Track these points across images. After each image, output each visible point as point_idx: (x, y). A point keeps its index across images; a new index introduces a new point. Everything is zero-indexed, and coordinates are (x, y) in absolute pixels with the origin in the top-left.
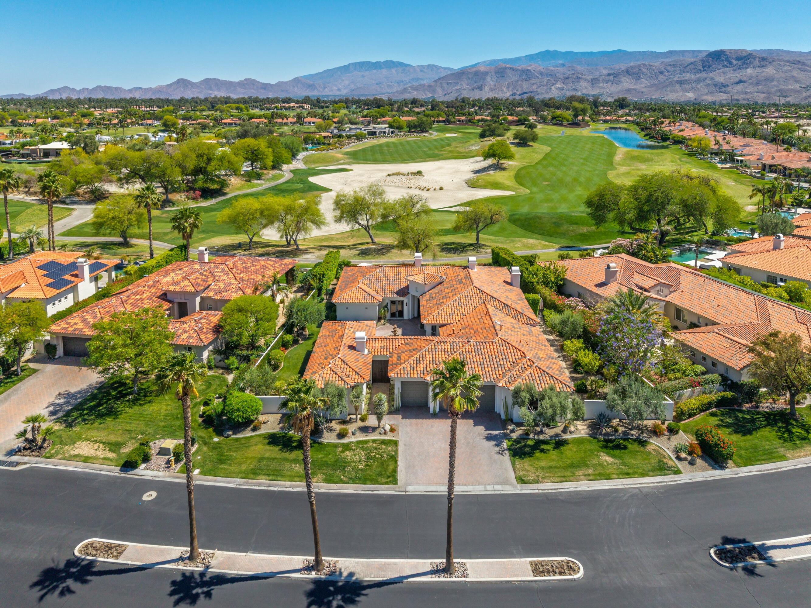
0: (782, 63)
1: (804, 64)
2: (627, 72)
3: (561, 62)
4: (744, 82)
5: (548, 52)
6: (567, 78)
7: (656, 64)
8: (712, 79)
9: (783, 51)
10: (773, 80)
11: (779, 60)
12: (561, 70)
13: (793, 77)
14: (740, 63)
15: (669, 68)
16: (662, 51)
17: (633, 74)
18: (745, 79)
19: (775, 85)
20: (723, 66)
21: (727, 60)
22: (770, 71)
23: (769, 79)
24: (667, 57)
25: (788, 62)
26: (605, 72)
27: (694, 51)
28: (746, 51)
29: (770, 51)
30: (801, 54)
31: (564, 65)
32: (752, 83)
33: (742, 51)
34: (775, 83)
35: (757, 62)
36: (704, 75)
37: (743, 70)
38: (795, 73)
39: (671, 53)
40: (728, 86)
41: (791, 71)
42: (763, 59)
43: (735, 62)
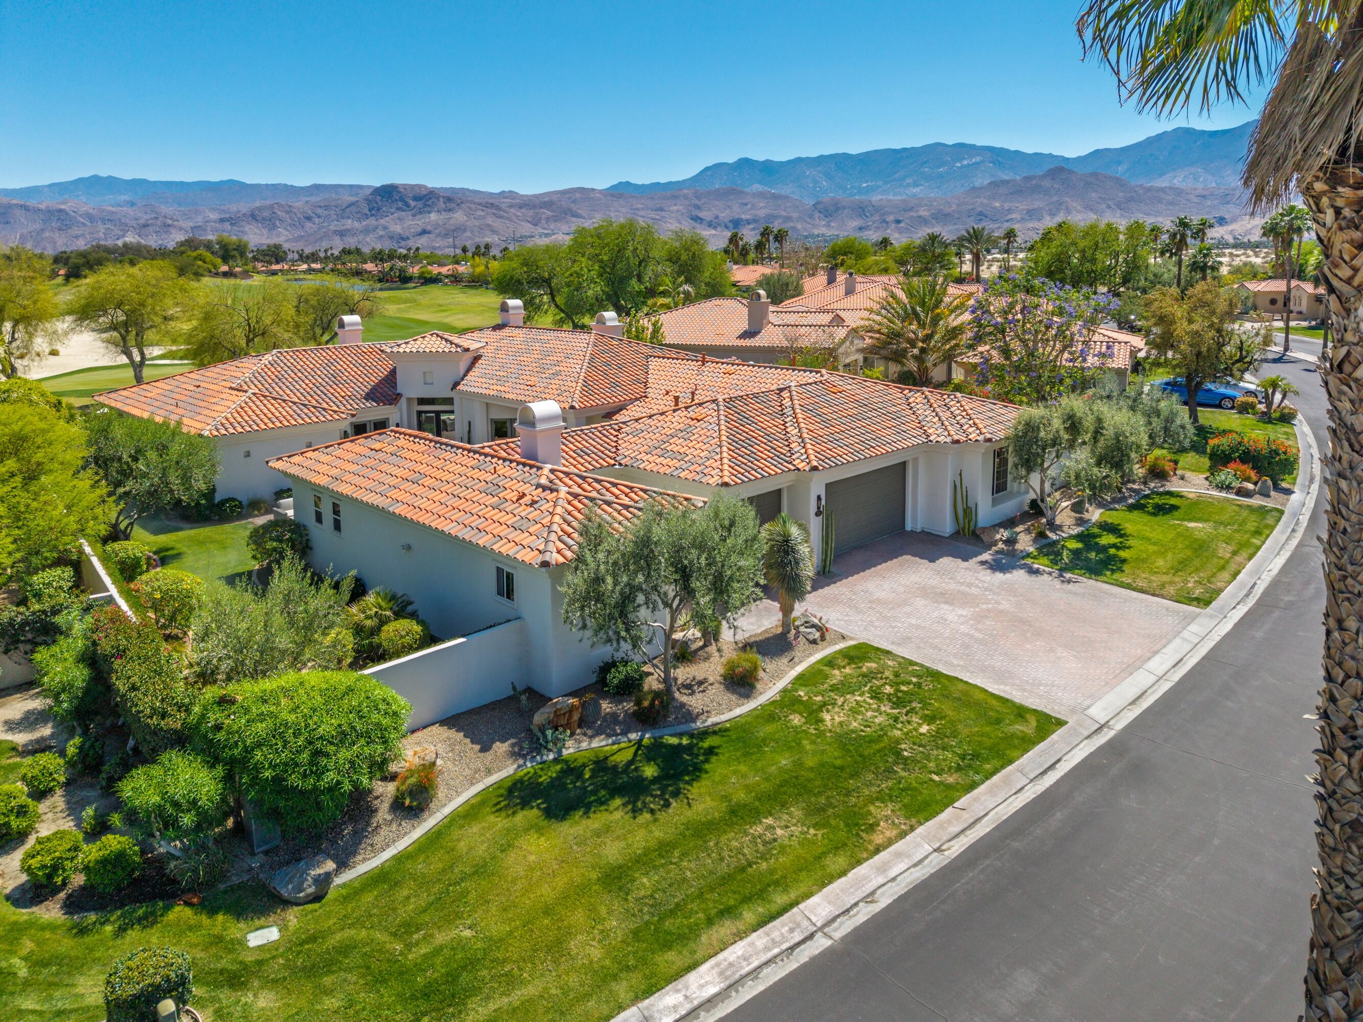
0: (473, 206)
1: (498, 208)
2: (253, 216)
3: (126, 197)
4: (429, 233)
5: (96, 178)
6: (145, 226)
7: (299, 204)
8: (385, 228)
9: (468, 190)
10: (465, 230)
11: (467, 201)
12: (130, 211)
13: (489, 225)
14: (420, 204)
15: (319, 211)
16: (303, 185)
17: (264, 219)
18: (429, 228)
19: (469, 238)
20: (398, 209)
21: (402, 199)
22: (459, 216)
23: (460, 229)
24: (312, 195)
25: (480, 204)
26: (213, 216)
27: (351, 186)
28: (425, 187)
29: (453, 190)
30: (491, 195)
31: (132, 204)
32: (439, 235)
33: (420, 186)
34: (468, 234)
35: (441, 204)
36: (372, 221)
37: (427, 215)
38: (490, 220)
39: (317, 188)
40: (408, 238)
41: (484, 218)
42: (449, 200)
43: (413, 203)
